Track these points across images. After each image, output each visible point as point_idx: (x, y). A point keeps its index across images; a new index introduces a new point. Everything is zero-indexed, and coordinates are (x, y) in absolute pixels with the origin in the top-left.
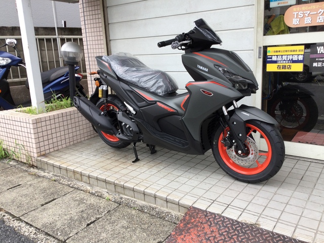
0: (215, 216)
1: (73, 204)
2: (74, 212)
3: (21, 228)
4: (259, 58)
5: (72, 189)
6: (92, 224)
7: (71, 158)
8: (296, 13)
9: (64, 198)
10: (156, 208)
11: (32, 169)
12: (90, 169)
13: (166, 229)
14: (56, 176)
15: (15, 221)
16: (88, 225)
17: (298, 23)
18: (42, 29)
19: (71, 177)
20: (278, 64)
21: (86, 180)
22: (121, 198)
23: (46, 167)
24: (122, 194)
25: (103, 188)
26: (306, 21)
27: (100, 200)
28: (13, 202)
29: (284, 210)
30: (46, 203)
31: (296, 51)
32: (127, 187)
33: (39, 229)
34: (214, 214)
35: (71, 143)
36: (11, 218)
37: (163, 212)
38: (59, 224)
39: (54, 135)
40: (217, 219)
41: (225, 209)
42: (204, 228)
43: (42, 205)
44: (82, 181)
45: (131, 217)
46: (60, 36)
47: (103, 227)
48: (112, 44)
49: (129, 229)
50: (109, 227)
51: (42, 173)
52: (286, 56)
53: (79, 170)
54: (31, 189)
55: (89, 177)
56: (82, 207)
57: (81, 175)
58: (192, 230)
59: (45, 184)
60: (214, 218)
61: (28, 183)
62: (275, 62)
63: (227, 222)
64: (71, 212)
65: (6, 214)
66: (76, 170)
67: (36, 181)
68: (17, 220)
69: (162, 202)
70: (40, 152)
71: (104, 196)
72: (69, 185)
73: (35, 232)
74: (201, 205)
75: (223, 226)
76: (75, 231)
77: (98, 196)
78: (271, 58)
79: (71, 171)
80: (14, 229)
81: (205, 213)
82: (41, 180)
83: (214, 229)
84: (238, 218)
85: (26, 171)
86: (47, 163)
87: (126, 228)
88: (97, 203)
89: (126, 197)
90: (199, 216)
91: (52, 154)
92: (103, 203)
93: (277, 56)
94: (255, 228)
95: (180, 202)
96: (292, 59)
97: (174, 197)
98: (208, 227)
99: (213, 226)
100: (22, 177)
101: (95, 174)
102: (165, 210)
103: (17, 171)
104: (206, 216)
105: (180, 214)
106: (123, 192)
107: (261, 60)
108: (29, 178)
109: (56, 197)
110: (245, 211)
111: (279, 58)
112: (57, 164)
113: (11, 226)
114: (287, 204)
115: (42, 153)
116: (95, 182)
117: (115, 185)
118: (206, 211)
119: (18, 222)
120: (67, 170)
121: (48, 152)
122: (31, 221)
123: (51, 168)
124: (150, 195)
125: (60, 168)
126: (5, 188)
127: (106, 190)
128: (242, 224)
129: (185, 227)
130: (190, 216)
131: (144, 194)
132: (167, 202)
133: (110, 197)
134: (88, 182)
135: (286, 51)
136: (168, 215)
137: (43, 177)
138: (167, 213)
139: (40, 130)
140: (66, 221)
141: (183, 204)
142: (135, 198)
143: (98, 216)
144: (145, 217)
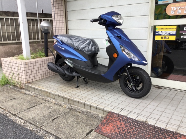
0: (123, 117)
1: (45, 109)
2: (46, 113)
3: (16, 120)
4: (151, 32)
5: (45, 101)
6: (55, 120)
7: (44, 85)
8: (172, 8)
9: (40, 105)
10: (91, 112)
11: (22, 90)
12: (55, 90)
13: (96, 123)
14: (35, 94)
15: (13, 116)
16: (53, 120)
17: (173, 13)
18: (30, 14)
19: (44, 95)
20: (161, 36)
21: (52, 96)
22: (72, 107)
23: (30, 89)
24: (72, 104)
25: (62, 101)
26: (178, 12)
27: (60, 107)
28: (12, 106)
29: (161, 115)
30: (30, 108)
31: (172, 29)
32: (75, 100)
33: (26, 121)
34: (123, 116)
35: (45, 77)
36: (11, 115)
37: (94, 114)
38: (37, 119)
39: (35, 72)
40: (124, 118)
41: (129, 113)
42: (117, 123)
43: (28, 109)
44: (50, 97)
45: (77, 117)
46: (40, 18)
47: (61, 121)
48: (69, 23)
49: (76, 122)
50: (64, 121)
51: (28, 93)
52: (166, 32)
53: (49, 91)
54: (22, 100)
55: (54, 95)
56: (50, 110)
57: (50, 93)
58: (110, 123)
59: (30, 98)
60: (123, 118)
61: (20, 97)
62: (160, 35)
63: (129, 120)
64: (44, 113)
65: (8, 113)
66: (47, 91)
67: (24, 96)
68: (14, 116)
69: (94, 109)
70: (27, 81)
71: (62, 105)
72: (43, 99)
73: (24, 122)
74: (116, 111)
75: (127, 122)
76: (46, 122)
77: (59, 105)
78: (158, 33)
79: (44, 91)
80: (13, 120)
81: (118, 115)
82: (28, 96)
83: (123, 123)
84: (136, 118)
85: (19, 91)
86: (31, 87)
87: (74, 122)
88: (58, 109)
89: (74, 106)
90: (114, 117)
91: (34, 82)
92: (61, 109)
93: (161, 31)
94: (145, 123)
95: (104, 109)
96: (170, 33)
97: (101, 107)
98: (119, 122)
99: (122, 122)
100: (17, 94)
101: (57, 93)
102: (96, 113)
103: (14, 91)
104: (118, 116)
105: (104, 116)
106: (73, 104)
107: (152, 33)
108: (21, 95)
109: (36, 105)
110: (140, 115)
111: (162, 33)
112: (37, 87)
113: (11, 119)
114: (163, 112)
115: (29, 82)
116: (57, 98)
117: (69, 99)
118: (118, 114)
119: (15, 117)
120: (42, 91)
121: (31, 81)
122: (22, 116)
123: (33, 90)
124: (87, 105)
125: (38, 90)
126: (8, 100)
127: (63, 102)
128: (138, 121)
129: (106, 122)
130: (110, 116)
131: (84, 104)
132: (97, 109)
133: (66, 106)
134: (54, 98)
135: (167, 29)
136: (97, 116)
137: (29, 94)
138: (97, 115)
139: (27, 68)
140: (41, 117)
141: (106, 110)
142: (79, 107)
143: (59, 115)
144: (85, 117)
